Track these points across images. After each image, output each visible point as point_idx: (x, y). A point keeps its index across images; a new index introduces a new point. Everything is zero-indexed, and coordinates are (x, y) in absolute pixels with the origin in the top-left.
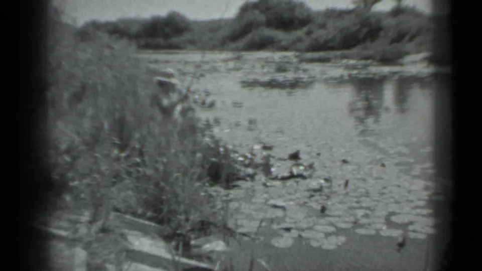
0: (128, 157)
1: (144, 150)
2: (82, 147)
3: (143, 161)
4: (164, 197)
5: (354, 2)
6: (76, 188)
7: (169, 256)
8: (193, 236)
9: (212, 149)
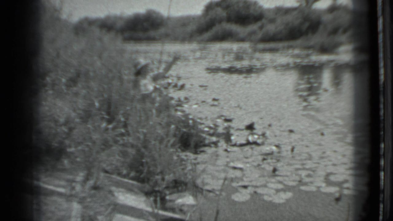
0: (114, 129)
1: (127, 122)
2: (77, 120)
3: (127, 131)
4: (144, 161)
5: (298, 2)
6: (72, 153)
7: (149, 209)
8: (167, 192)
9: (183, 122)
